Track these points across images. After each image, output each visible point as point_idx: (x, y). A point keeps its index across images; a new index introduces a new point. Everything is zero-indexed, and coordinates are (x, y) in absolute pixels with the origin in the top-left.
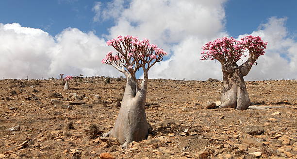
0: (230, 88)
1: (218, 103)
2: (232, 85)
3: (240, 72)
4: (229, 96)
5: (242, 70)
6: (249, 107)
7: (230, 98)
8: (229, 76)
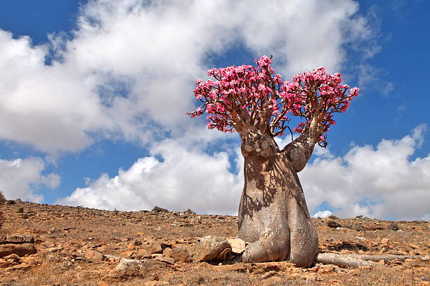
0: (270, 201)
1: (237, 245)
2: (273, 191)
3: (291, 160)
4: (267, 222)
5: (295, 155)
6: (320, 256)
7: (274, 227)
8: (264, 166)
